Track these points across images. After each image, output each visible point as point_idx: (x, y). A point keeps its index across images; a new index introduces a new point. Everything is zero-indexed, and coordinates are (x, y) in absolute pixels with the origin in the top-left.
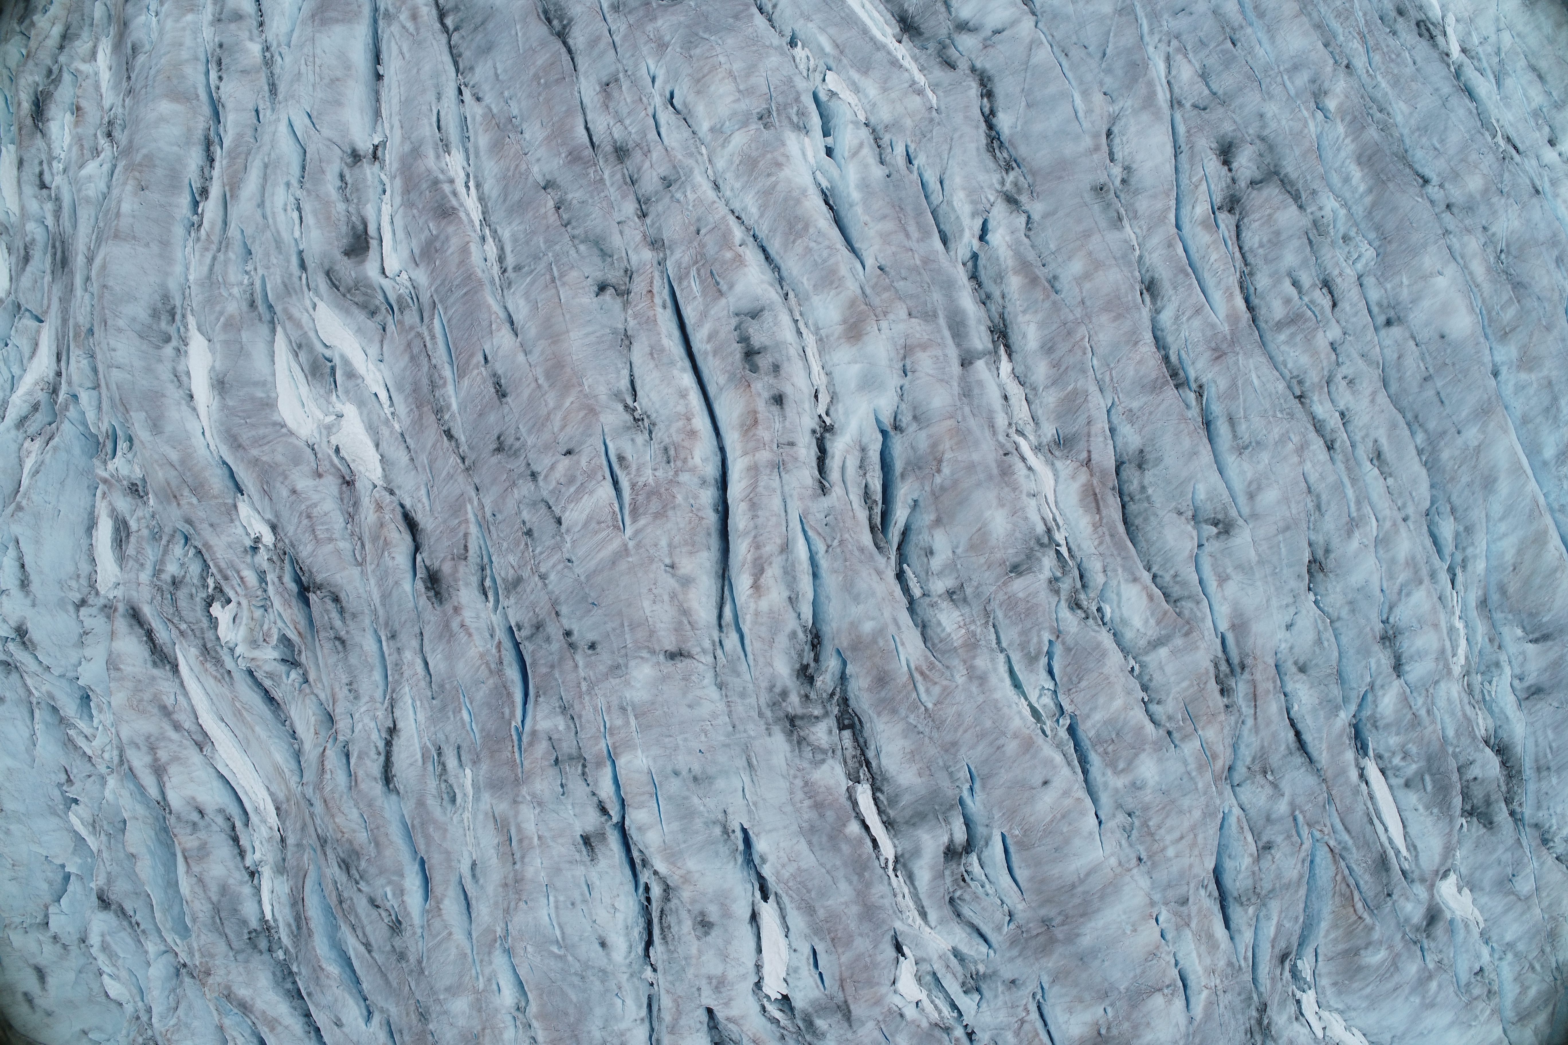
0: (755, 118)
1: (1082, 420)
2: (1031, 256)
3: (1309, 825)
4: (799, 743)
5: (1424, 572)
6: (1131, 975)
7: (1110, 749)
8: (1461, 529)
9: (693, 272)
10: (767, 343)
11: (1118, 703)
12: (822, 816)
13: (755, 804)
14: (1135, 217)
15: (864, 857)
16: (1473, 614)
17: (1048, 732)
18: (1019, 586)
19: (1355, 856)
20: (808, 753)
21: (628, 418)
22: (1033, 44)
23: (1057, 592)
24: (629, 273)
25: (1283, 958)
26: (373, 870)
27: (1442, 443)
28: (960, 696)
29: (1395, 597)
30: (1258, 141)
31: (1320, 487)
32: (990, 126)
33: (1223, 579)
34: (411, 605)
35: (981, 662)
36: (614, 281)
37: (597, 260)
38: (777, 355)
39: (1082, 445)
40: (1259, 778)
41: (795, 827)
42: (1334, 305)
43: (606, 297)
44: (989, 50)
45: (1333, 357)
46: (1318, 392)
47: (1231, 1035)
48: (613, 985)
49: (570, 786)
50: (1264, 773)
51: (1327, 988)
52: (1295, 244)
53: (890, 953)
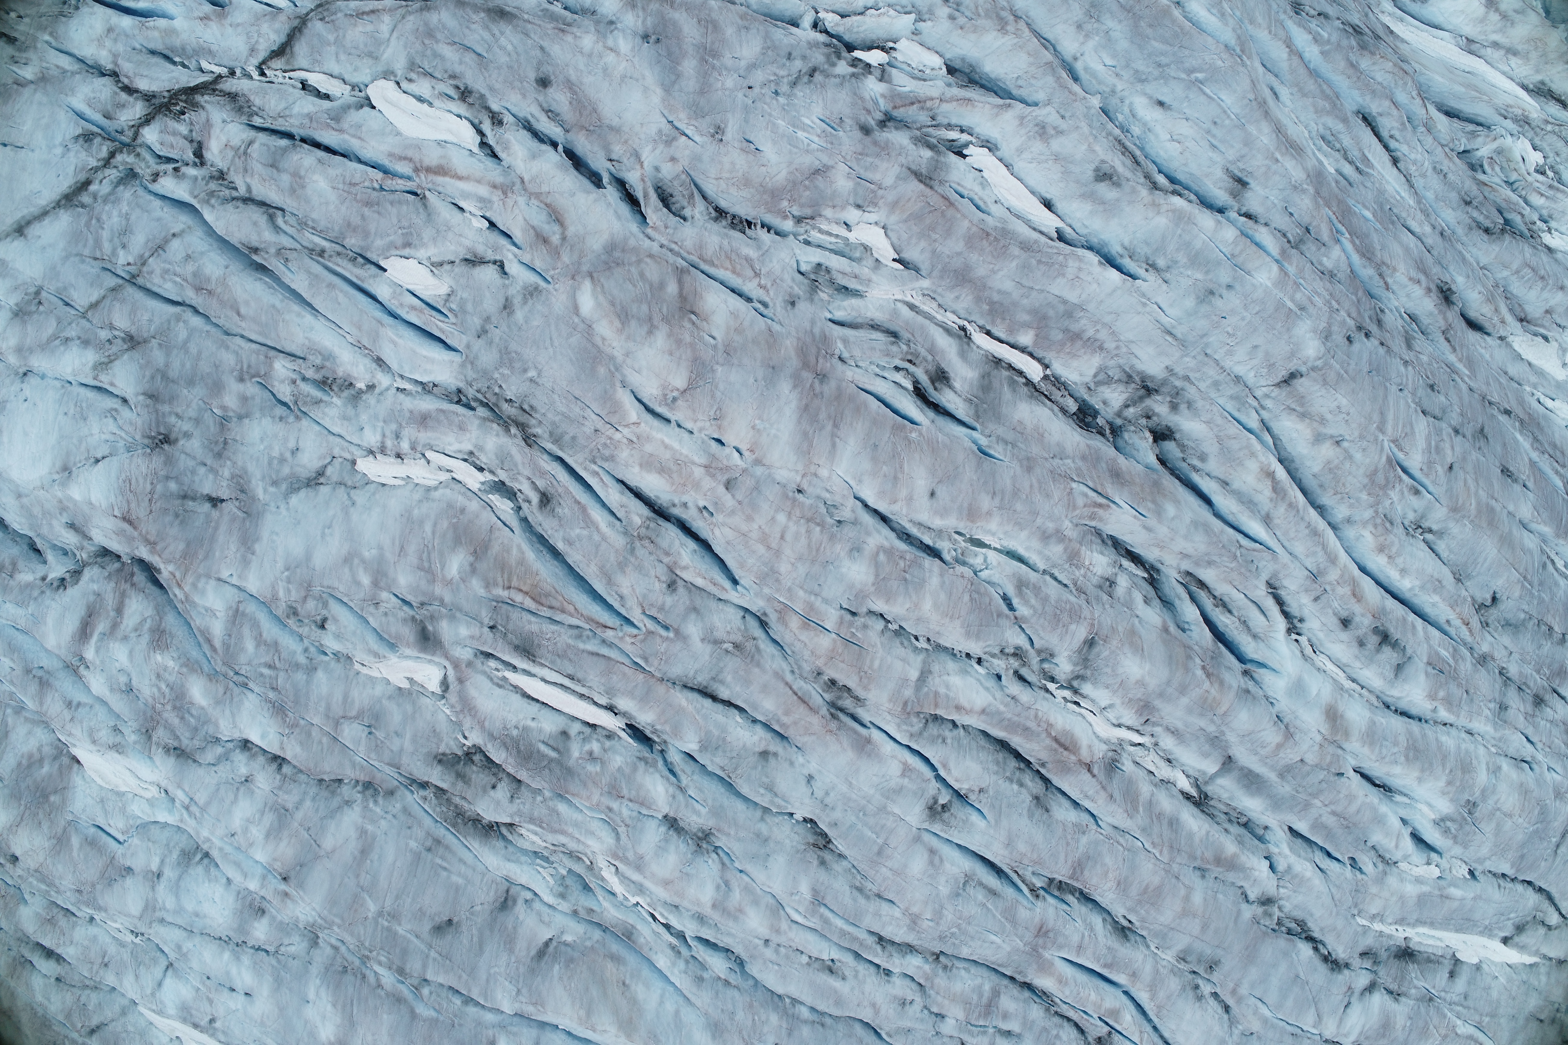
0: (1478, 801)
1: (1116, 794)
2: (1231, 877)
3: (650, 633)
4: (1130, 377)
5: (716, 916)
6: (721, 386)
7: (902, 564)
8: (706, 975)
9: (1451, 662)
10: (1379, 656)
11: (927, 606)
12: (1066, 331)
14: (1172, 971)
15: (999, 321)
16: (631, 919)
17: (956, 536)
18: (1081, 633)
19: (565, 638)
20: (1116, 374)
21: (1425, 524)
22: (1318, 1022)
23: (1039, 652)
24: (1486, 626)
25: (545, 499)
26: (1345, 43)
27: (785, 1025)
28: (1059, 510)
29: (729, 875)
31: (873, 905)
32: (1309, 940)
33: (907, 770)
34: (1451, 268)
35: (1056, 550)
36: (1491, 610)
37: (1509, 616)
38: (1366, 653)
39: (1102, 776)
40: (738, 638)
41: (1091, 307)
43: (1489, 597)
44: (1345, 989)
45: (935, 1009)
46: (925, 973)
47: (556, 397)
48: (1126, 74)
49: (1287, 218)
50: (736, 646)
51: (467, 503)
53: (912, 255)
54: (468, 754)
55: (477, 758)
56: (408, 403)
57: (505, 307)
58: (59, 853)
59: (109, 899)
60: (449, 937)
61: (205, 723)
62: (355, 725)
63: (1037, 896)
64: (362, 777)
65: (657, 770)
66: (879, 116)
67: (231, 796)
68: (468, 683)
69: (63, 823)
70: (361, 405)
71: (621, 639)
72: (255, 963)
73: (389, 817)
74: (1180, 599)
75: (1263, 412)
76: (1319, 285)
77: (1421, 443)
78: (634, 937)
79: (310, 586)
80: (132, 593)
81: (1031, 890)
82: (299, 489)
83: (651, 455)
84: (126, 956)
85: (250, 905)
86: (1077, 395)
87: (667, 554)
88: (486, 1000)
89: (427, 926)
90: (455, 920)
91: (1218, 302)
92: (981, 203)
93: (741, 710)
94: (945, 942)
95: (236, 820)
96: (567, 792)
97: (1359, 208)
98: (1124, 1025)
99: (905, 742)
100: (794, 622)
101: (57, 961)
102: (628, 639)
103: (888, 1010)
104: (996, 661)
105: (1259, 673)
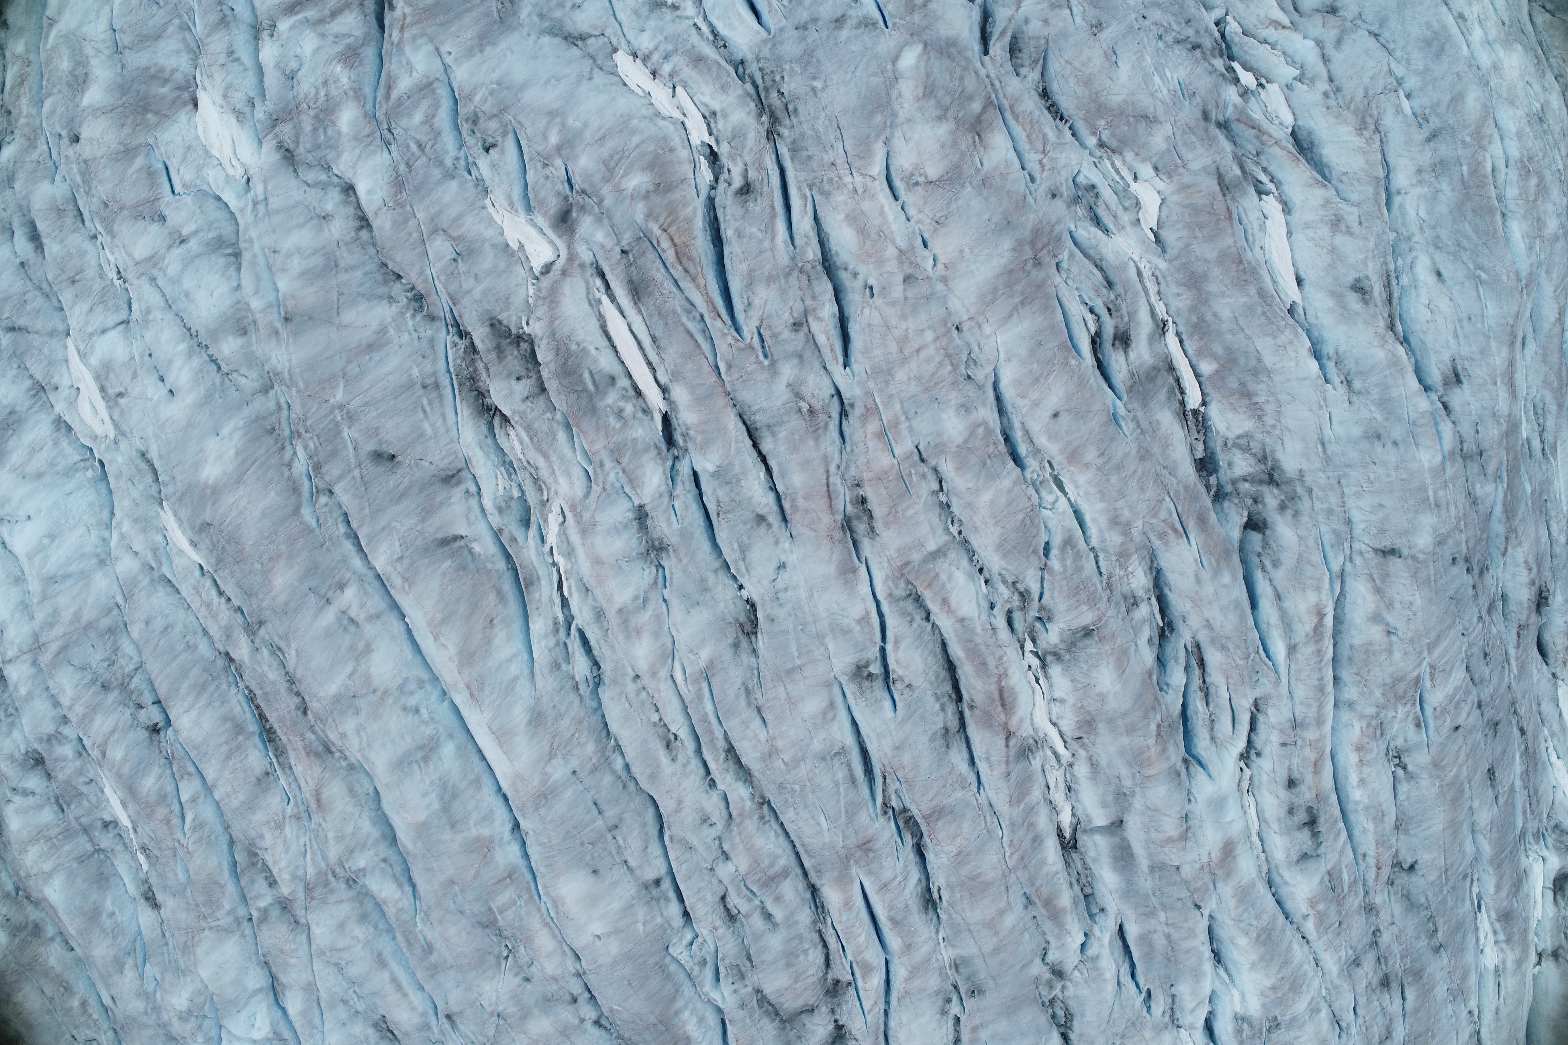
0: (1283, 1025)
1: (1013, 776)
2: (1048, 926)
3: (751, 347)
4: (1265, 458)
5: (614, 620)
6: (961, 202)
7: (991, 449)
8: (564, 667)
9: (1346, 888)
10: (1298, 833)
11: (986, 497)
12: (1243, 384)
13: (1321, 407)
14: (940, 969)
15: (1196, 337)
16: (542, 571)
17: (1047, 465)
18: (1087, 617)
19: (677, 303)
20: (1255, 447)
21: (1405, 759)
23: (1042, 608)
24: (1391, 883)
25: (746, 189)
27: (594, 760)
28: (1142, 508)
29: (652, 595)
31: (749, 714)
32: (1065, 1037)
33: (864, 620)
34: (1559, 584)
35: (1115, 539)
36: (1404, 875)
37: (1414, 891)
38: (1289, 823)
39: (1013, 752)
40: (817, 406)
41: (1277, 379)
42: (723, 898)
43: (1410, 861)
45: (726, 847)
46: (743, 807)
47: (823, 115)
48: (1428, 233)
49: (1473, 432)
50: (811, 410)
51: (679, 147)
52: (768, 957)
53: (1169, 236)
54: (519, 337)
55: (524, 346)
56: (695, 39)
57: (837, 21)
58: (118, 160)
59: (125, 229)
60: (381, 469)
61: (331, 147)
62: (448, 244)
63: (885, 813)
64: (420, 287)
65: (664, 464)
66: (1221, 119)
67: (301, 220)
68: (569, 279)
69: (142, 140)
70: (658, 13)
71: (724, 335)
72: (201, 370)
73: (415, 335)
74: (1177, 661)
75: (1348, 564)
76: (1461, 500)
77: (1450, 688)
78: (531, 588)
79: (505, 110)
80: (356, 10)
81: (885, 804)
82: (556, 35)
83: (863, 213)
84: (97, 287)
85: (239, 320)
86: (1211, 444)
87: (814, 298)
88: (368, 544)
89: (371, 446)
90: (399, 459)
91: (1378, 448)
92: (1250, 238)
93: (769, 471)
94: (781, 793)
95: (289, 243)
96: (577, 425)
97: (1525, 477)
98: (867, 986)
99: (880, 597)
100: (873, 426)
101: (37, 248)
102: (730, 339)
103: (689, 816)
104: (1003, 589)
105: (1196, 769)
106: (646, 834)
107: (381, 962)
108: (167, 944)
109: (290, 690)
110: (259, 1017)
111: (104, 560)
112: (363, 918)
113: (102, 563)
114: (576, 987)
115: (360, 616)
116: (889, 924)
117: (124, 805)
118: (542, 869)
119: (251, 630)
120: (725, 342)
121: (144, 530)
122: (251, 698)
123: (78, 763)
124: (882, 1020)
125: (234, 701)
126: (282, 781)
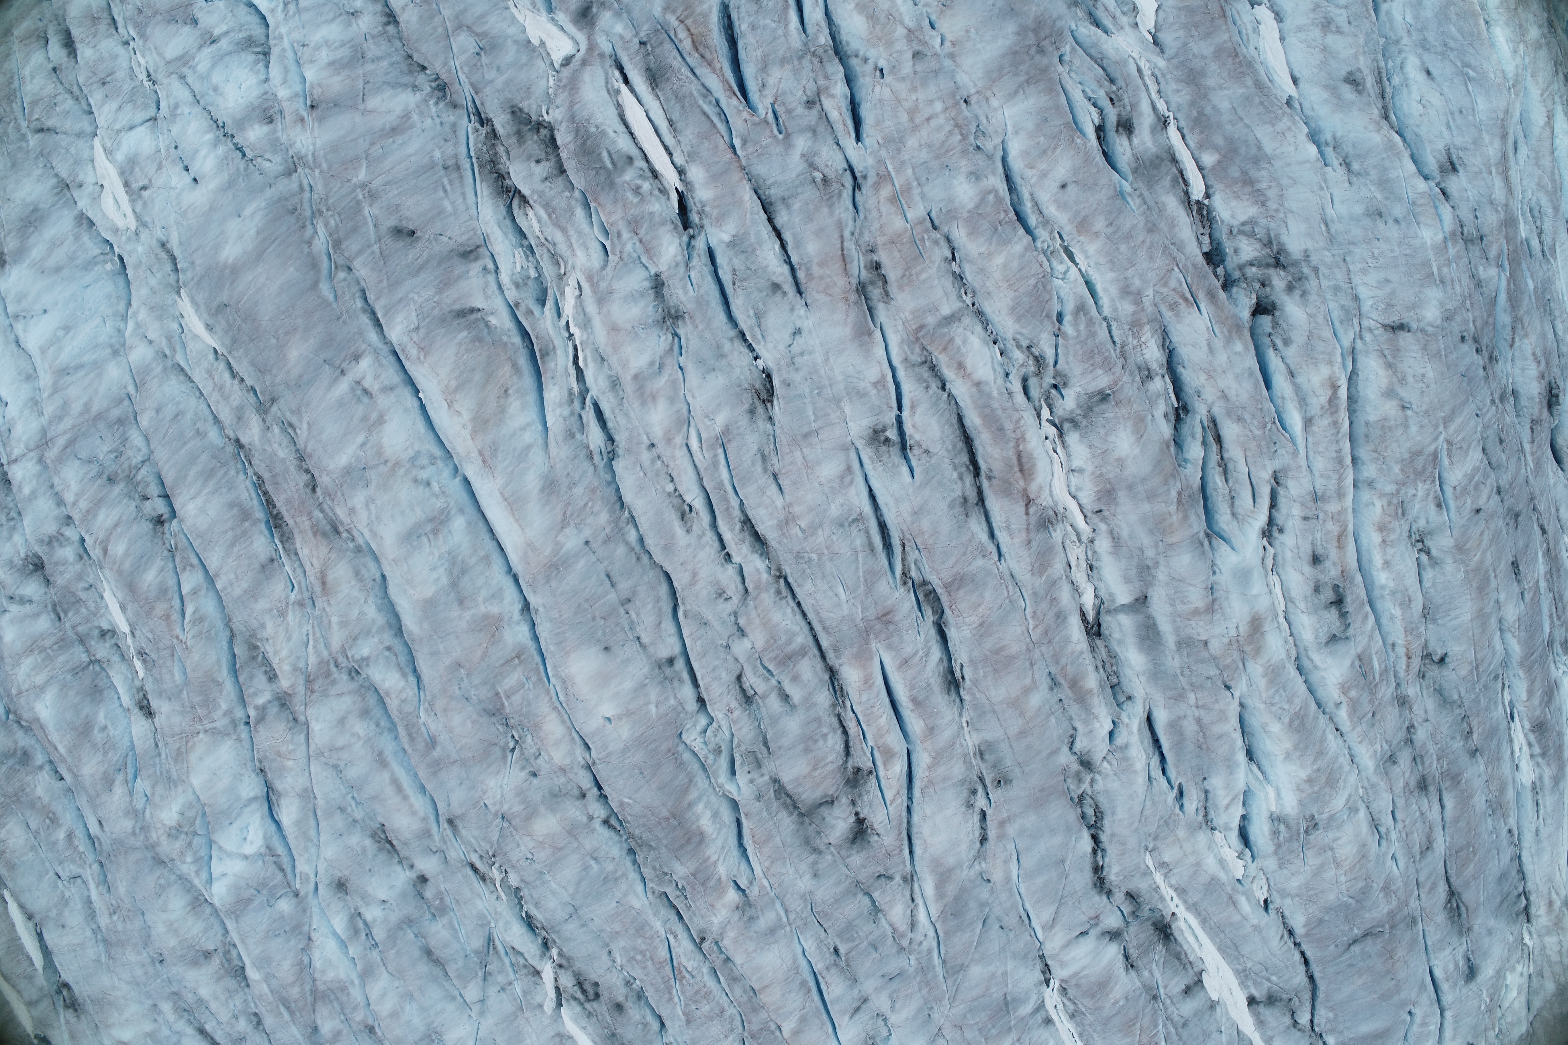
0: (1321, 825)
1: (1034, 544)
2: (1074, 709)
3: (766, 123)
4: (1270, 242)
5: (630, 388)
8: (578, 436)
9: (1377, 676)
10: (1325, 612)
11: (999, 260)
12: (1245, 173)
15: (1197, 130)
16: (558, 342)
17: (1057, 236)
18: (1102, 381)
19: (694, 87)
20: (1260, 232)
21: (1429, 543)
22: (1049, 927)
23: (1057, 374)
24: (1422, 675)
27: (608, 531)
28: (1152, 276)
29: (667, 362)
30: (822, 847)
31: (765, 480)
32: (1095, 838)
33: (880, 383)
36: (1435, 667)
37: (1445, 686)
38: (1316, 601)
39: (1033, 520)
40: (831, 175)
41: (1278, 164)
42: (739, 678)
43: (1440, 653)
44: (1093, 915)
45: (742, 622)
46: (759, 580)
48: (1416, 36)
49: (1472, 216)
50: (825, 180)
52: (786, 742)
53: (1166, 38)
54: (539, 124)
55: (544, 132)
59: (158, 33)
60: (401, 244)
62: (472, 40)
64: (444, 76)
65: (680, 237)
67: (331, 15)
68: (588, 70)
71: (739, 111)
72: (226, 157)
73: (438, 121)
74: (1193, 436)
75: (1358, 341)
76: (1465, 279)
77: (1468, 468)
78: (547, 360)
81: (904, 575)
83: (872, 1)
84: (127, 87)
85: (266, 109)
86: (1217, 235)
87: (826, 77)
88: (385, 315)
89: (392, 222)
90: (418, 234)
91: (1381, 225)
92: (1245, 37)
93: (783, 246)
94: (798, 563)
95: (318, 36)
96: (595, 200)
97: (1527, 274)
98: (889, 773)
99: (896, 362)
100: (886, 191)
101: (70, 53)
102: (745, 115)
103: (704, 589)
104: (1018, 356)
105: (1217, 542)
106: (660, 609)
107: (382, 762)
108: (159, 755)
109: (300, 467)
110: (251, 829)
111: (118, 350)
112: (365, 713)
113: (115, 353)
114: (586, 782)
115: (374, 387)
116: (910, 705)
117: (123, 608)
118: (552, 648)
119: (262, 408)
120: (738, 117)
121: (160, 318)
122: (259, 484)
123: (79, 567)
124: (905, 814)
125: (242, 487)
126: (287, 568)
